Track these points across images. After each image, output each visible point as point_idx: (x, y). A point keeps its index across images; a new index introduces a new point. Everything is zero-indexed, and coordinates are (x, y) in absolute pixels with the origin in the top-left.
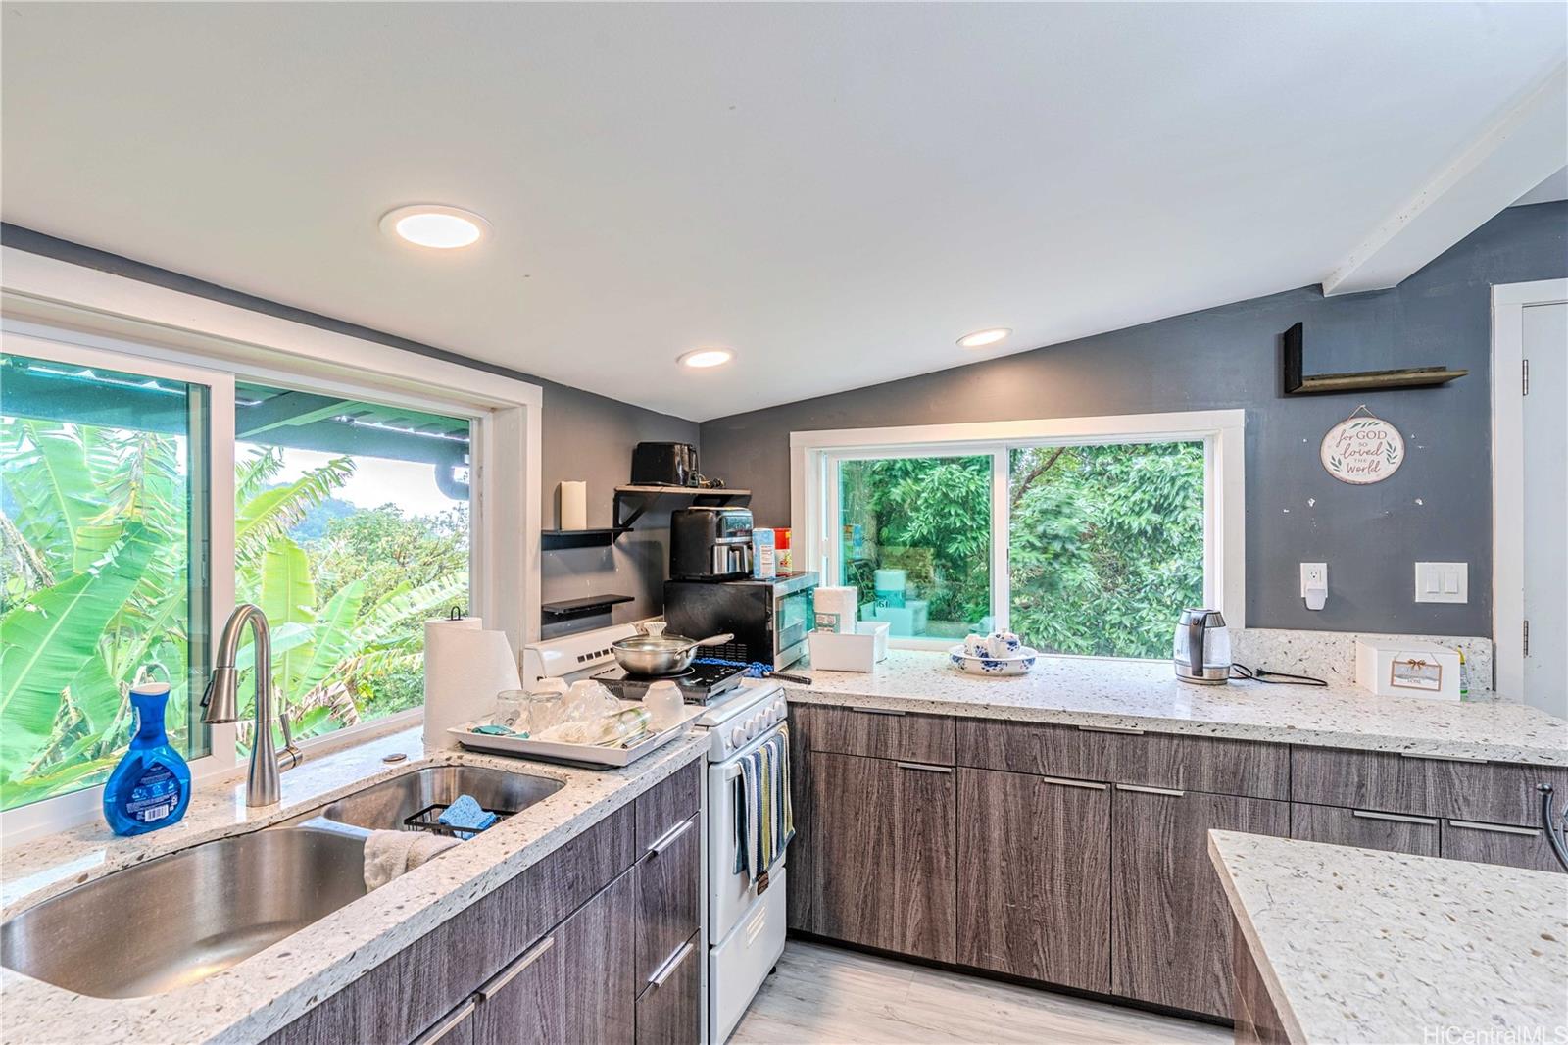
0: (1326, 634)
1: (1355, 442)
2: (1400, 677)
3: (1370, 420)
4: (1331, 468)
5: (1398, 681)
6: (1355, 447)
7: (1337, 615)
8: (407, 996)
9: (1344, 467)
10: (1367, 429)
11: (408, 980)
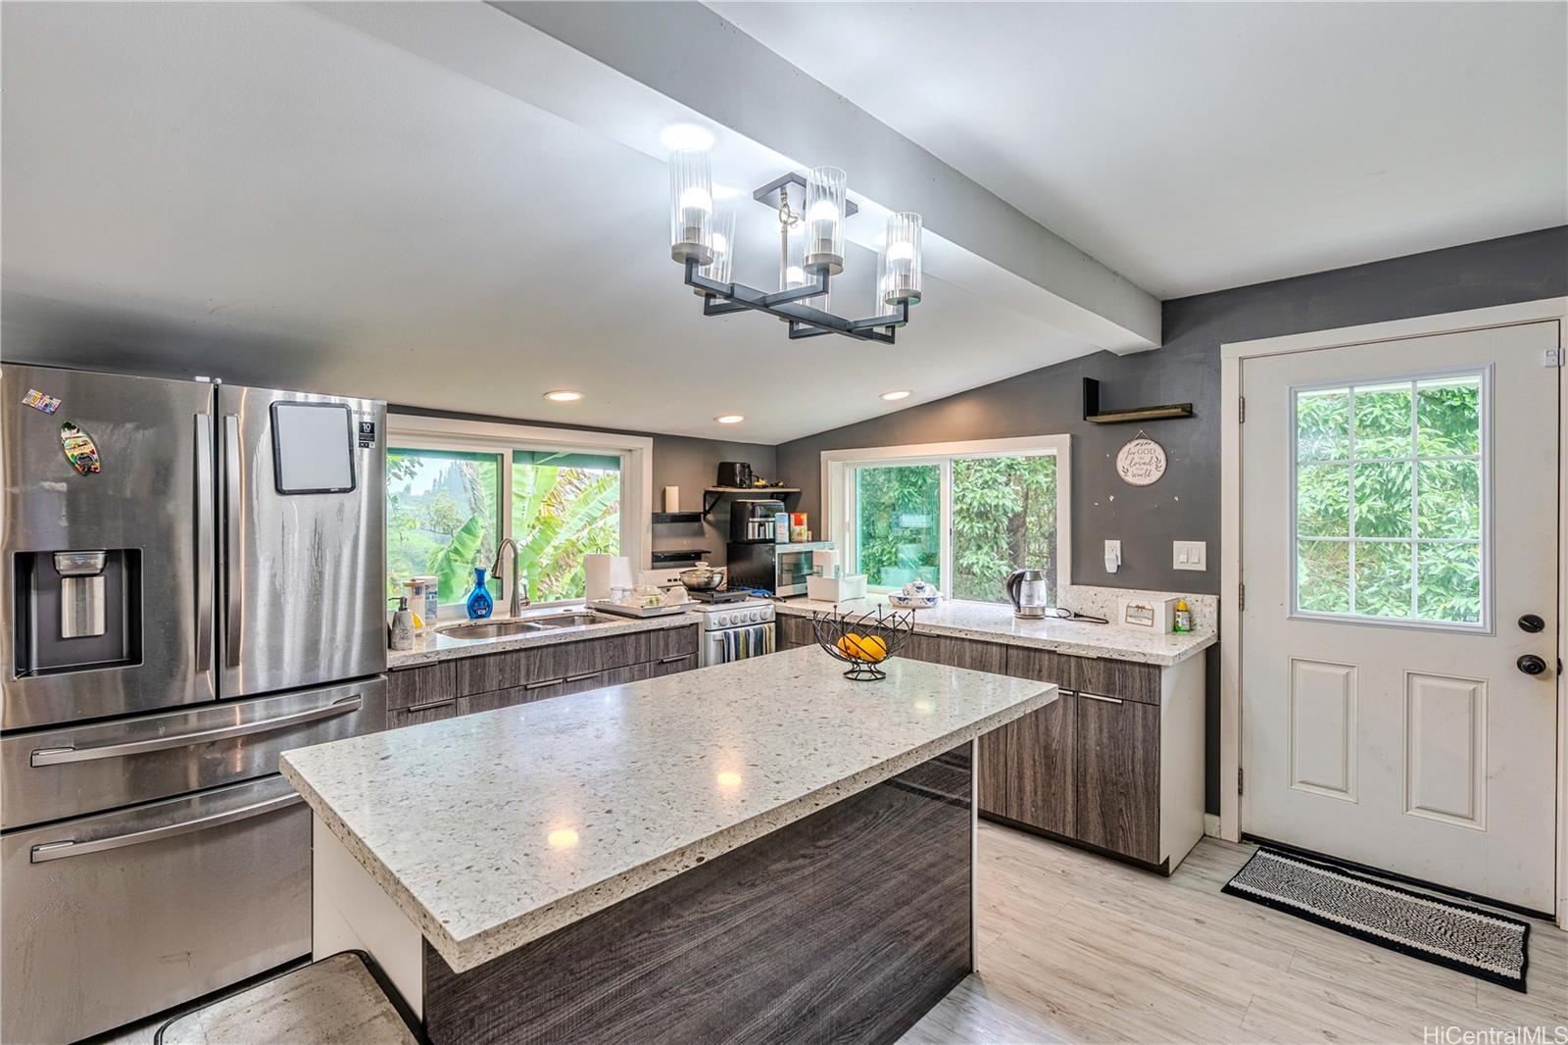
0: (1117, 590)
1: (1136, 456)
2: (1131, 616)
3: (1145, 441)
4: (1122, 474)
5: (1129, 619)
6: (1136, 460)
7: (1126, 577)
8: (537, 665)
9: (1130, 473)
10: (1144, 447)
11: (538, 661)
